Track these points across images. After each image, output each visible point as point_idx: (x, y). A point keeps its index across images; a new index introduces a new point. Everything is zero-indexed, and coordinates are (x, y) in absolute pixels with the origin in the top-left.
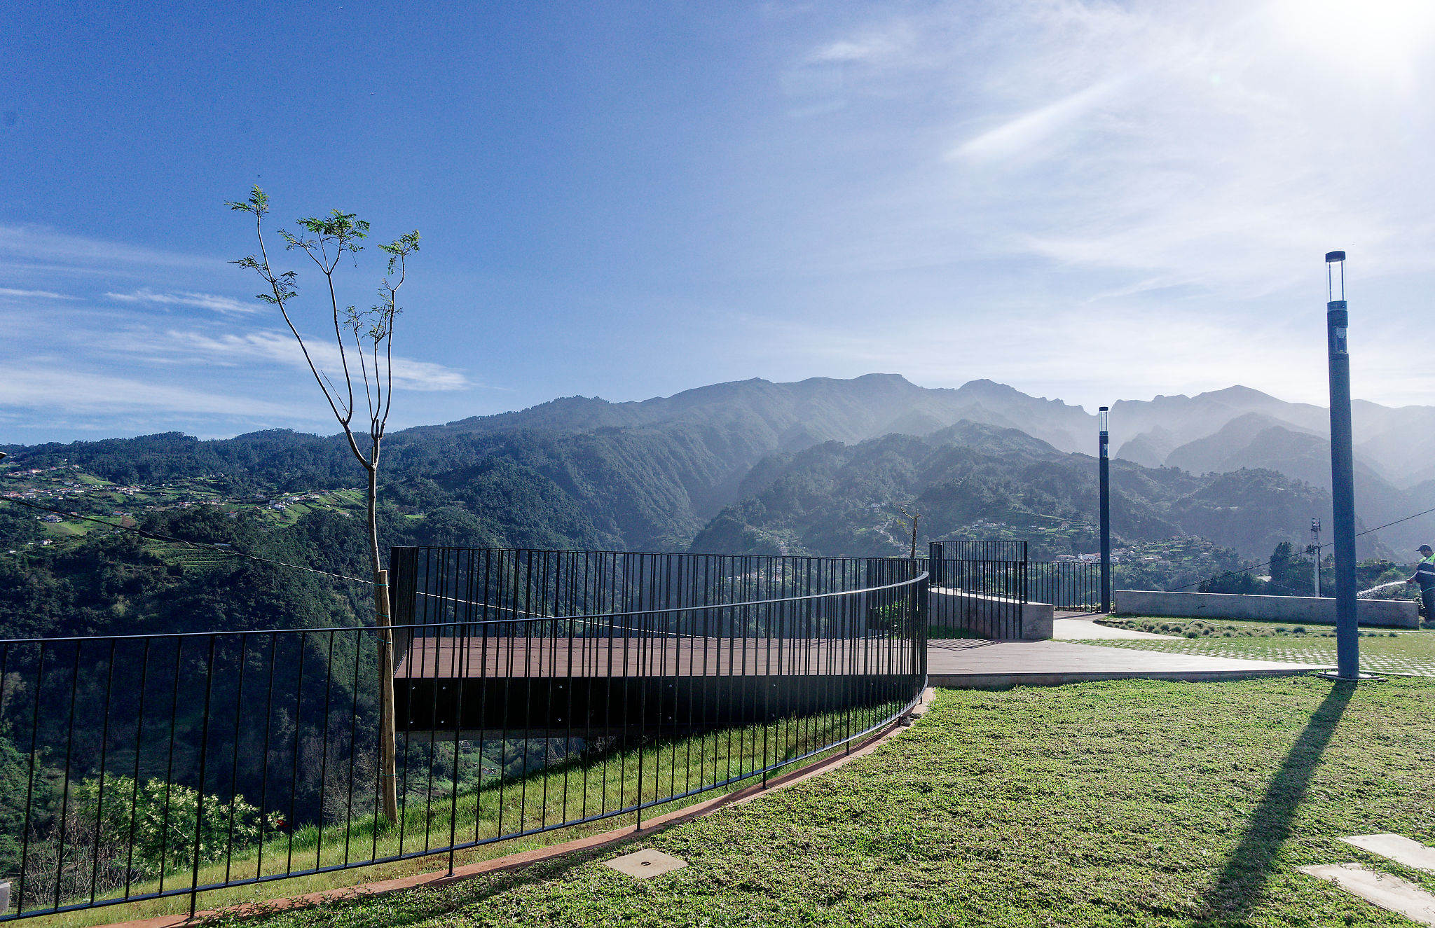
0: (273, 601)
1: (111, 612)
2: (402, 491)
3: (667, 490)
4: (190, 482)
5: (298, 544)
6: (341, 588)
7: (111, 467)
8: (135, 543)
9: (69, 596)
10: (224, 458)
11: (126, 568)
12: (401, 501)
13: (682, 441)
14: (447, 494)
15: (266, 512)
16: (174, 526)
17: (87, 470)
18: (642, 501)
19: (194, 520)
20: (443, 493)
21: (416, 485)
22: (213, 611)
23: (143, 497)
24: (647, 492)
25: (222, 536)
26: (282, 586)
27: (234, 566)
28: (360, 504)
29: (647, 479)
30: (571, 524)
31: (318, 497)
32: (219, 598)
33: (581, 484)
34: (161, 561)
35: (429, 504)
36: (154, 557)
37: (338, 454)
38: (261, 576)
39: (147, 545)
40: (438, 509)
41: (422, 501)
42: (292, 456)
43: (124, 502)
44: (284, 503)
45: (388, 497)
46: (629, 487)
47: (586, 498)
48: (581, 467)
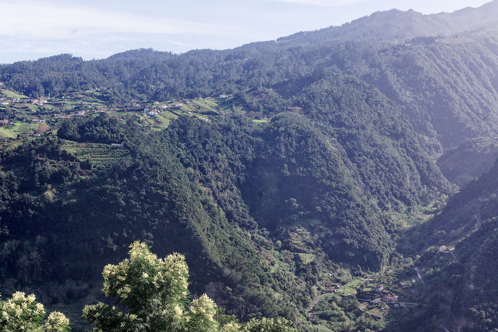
0: (159, 191)
1: (43, 197)
2: (248, 99)
3: (481, 95)
4: (82, 94)
5: (171, 145)
6: (206, 182)
7: (24, 83)
8: (56, 144)
9: (14, 184)
10: (104, 75)
11: (51, 163)
12: (248, 108)
13: (493, 48)
14: (285, 101)
15: (143, 118)
16: (81, 129)
17: (8, 86)
18: (457, 106)
19: (96, 125)
20: (281, 100)
21: (259, 94)
22: (115, 198)
23: (50, 107)
24: (462, 97)
25: (117, 138)
26: (165, 179)
27: (128, 162)
28: (215, 111)
29: (461, 85)
30: (394, 128)
31: (181, 105)
32: (119, 189)
33: (400, 90)
34: (75, 158)
35: (271, 110)
36: (70, 154)
37: (192, 69)
38: (149, 170)
39: (64, 145)
40: (279, 114)
41: (265, 108)
42: (156, 71)
43: (37, 111)
44: (156, 110)
45: (237, 105)
46: (444, 93)
47: (405, 103)
48: (399, 75)
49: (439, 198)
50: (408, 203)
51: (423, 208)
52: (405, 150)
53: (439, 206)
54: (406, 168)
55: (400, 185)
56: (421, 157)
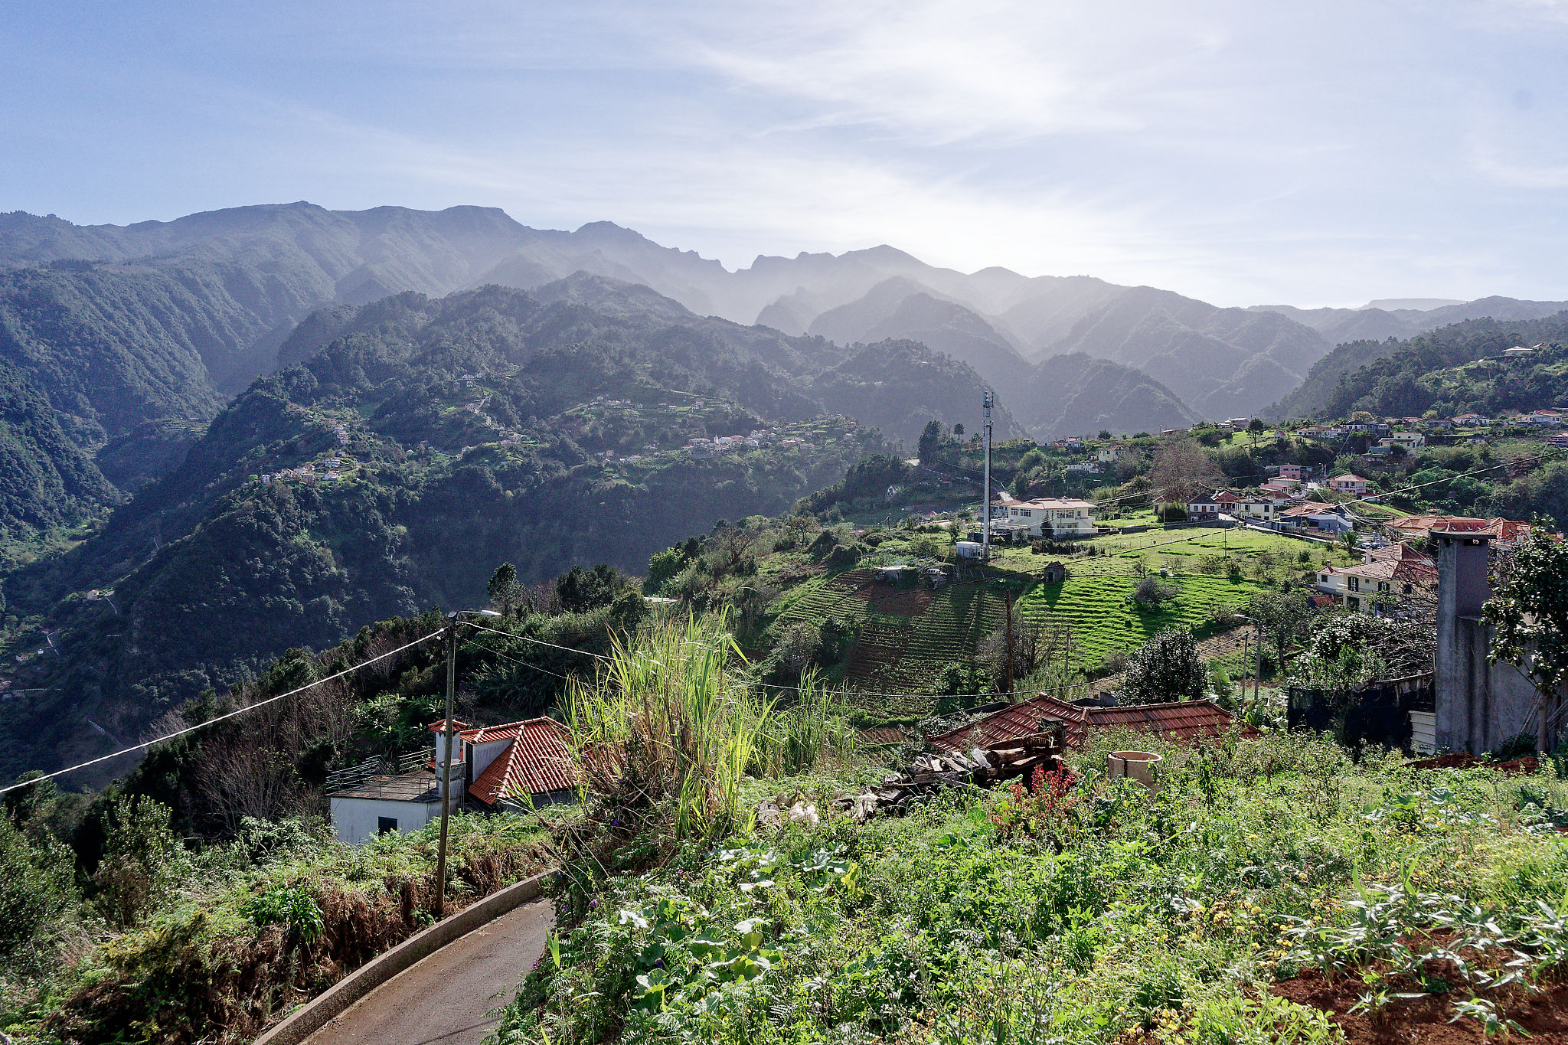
13: (191, 285)
18: (131, 370)
29: (137, 337)
30: (13, 403)
33: (28, 343)
46: (108, 349)
47: (37, 364)
48: (26, 318)
49: (97, 513)
50: (40, 524)
51: (69, 531)
52: (33, 439)
53: (98, 527)
54: (35, 468)
55: (25, 496)
56: (64, 451)
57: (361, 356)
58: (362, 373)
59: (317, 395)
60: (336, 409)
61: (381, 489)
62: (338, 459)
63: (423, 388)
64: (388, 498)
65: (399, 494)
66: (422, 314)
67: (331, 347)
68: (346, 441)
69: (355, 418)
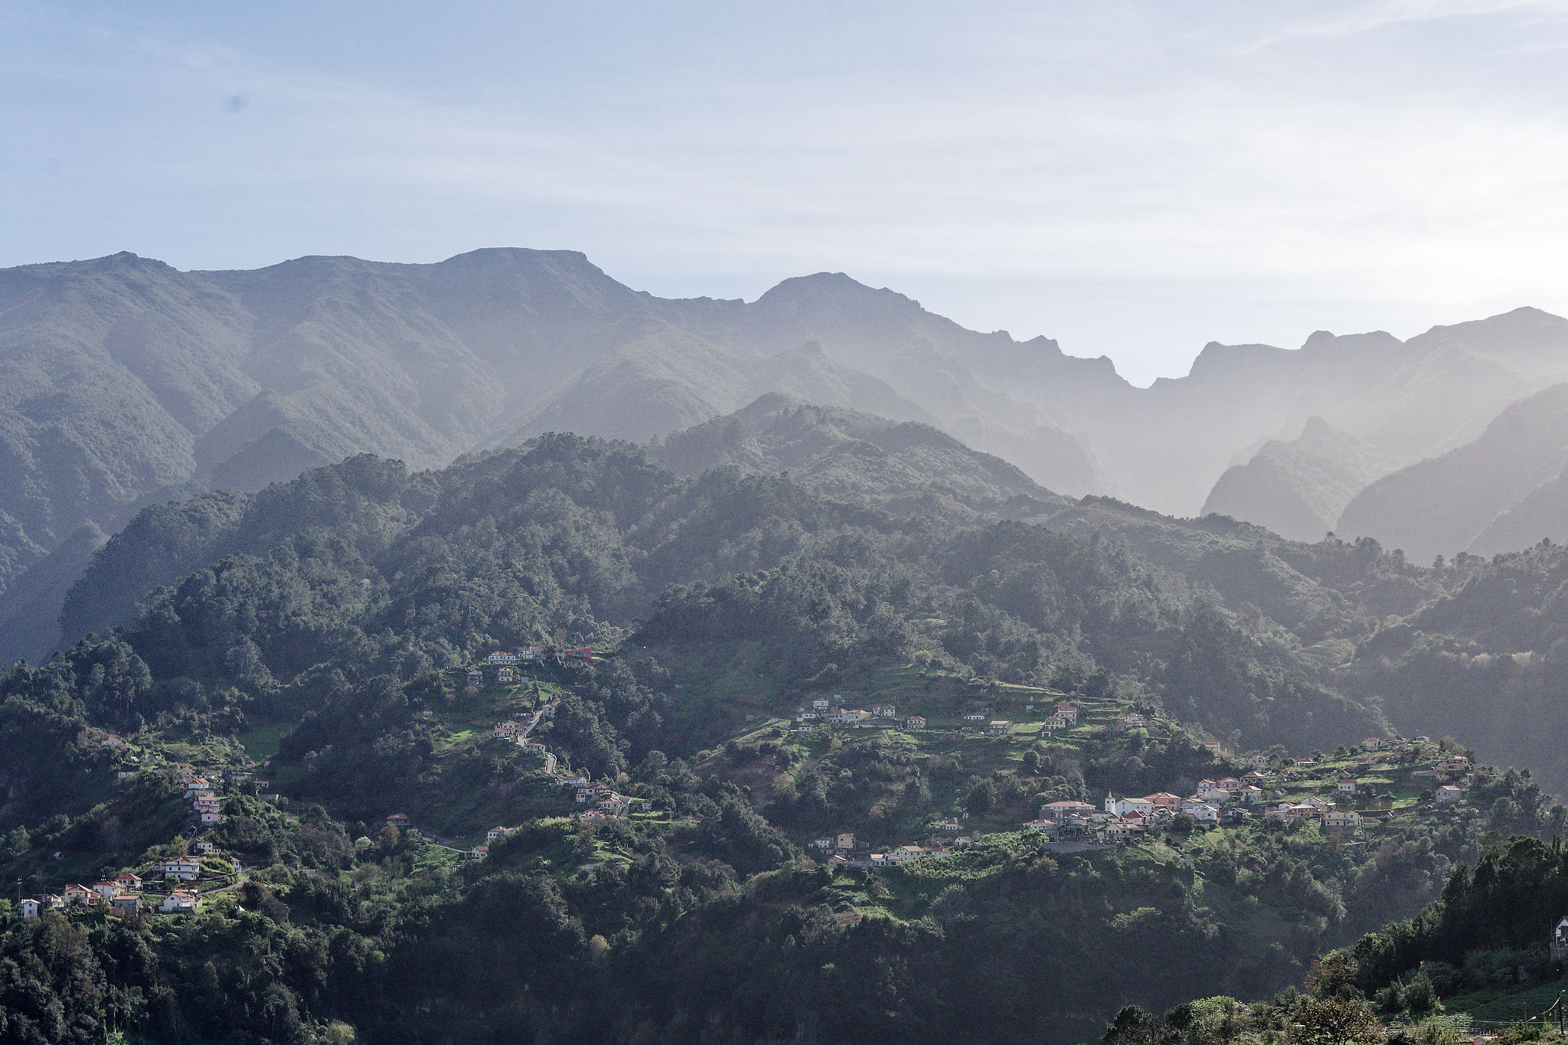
57: (252, 611)
58: (254, 652)
59: (149, 706)
60: (194, 741)
61: (295, 933)
62: (195, 861)
63: (396, 686)
64: (312, 954)
65: (338, 946)
66: (395, 509)
67: (183, 591)
68: (213, 816)
69: (235, 761)
